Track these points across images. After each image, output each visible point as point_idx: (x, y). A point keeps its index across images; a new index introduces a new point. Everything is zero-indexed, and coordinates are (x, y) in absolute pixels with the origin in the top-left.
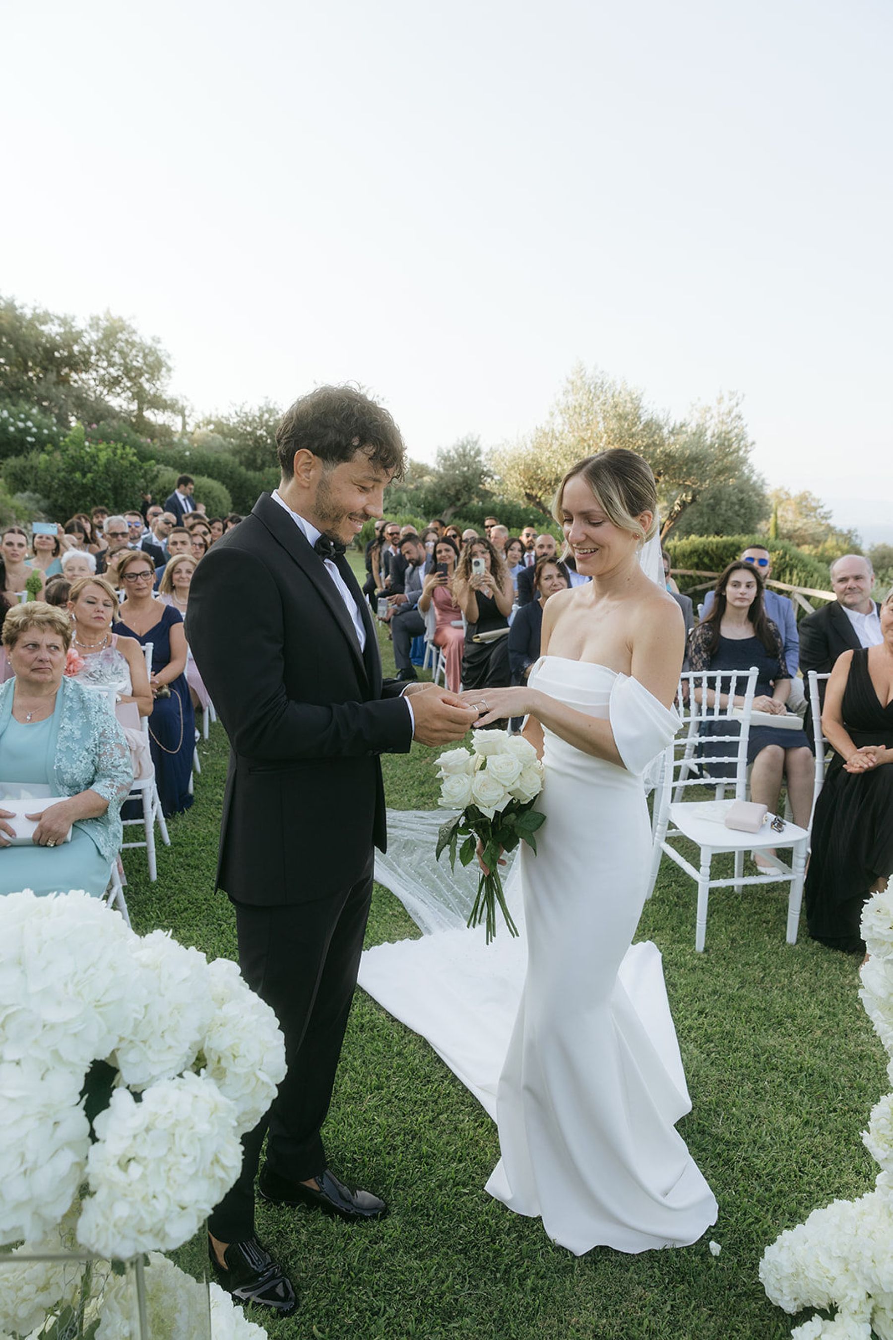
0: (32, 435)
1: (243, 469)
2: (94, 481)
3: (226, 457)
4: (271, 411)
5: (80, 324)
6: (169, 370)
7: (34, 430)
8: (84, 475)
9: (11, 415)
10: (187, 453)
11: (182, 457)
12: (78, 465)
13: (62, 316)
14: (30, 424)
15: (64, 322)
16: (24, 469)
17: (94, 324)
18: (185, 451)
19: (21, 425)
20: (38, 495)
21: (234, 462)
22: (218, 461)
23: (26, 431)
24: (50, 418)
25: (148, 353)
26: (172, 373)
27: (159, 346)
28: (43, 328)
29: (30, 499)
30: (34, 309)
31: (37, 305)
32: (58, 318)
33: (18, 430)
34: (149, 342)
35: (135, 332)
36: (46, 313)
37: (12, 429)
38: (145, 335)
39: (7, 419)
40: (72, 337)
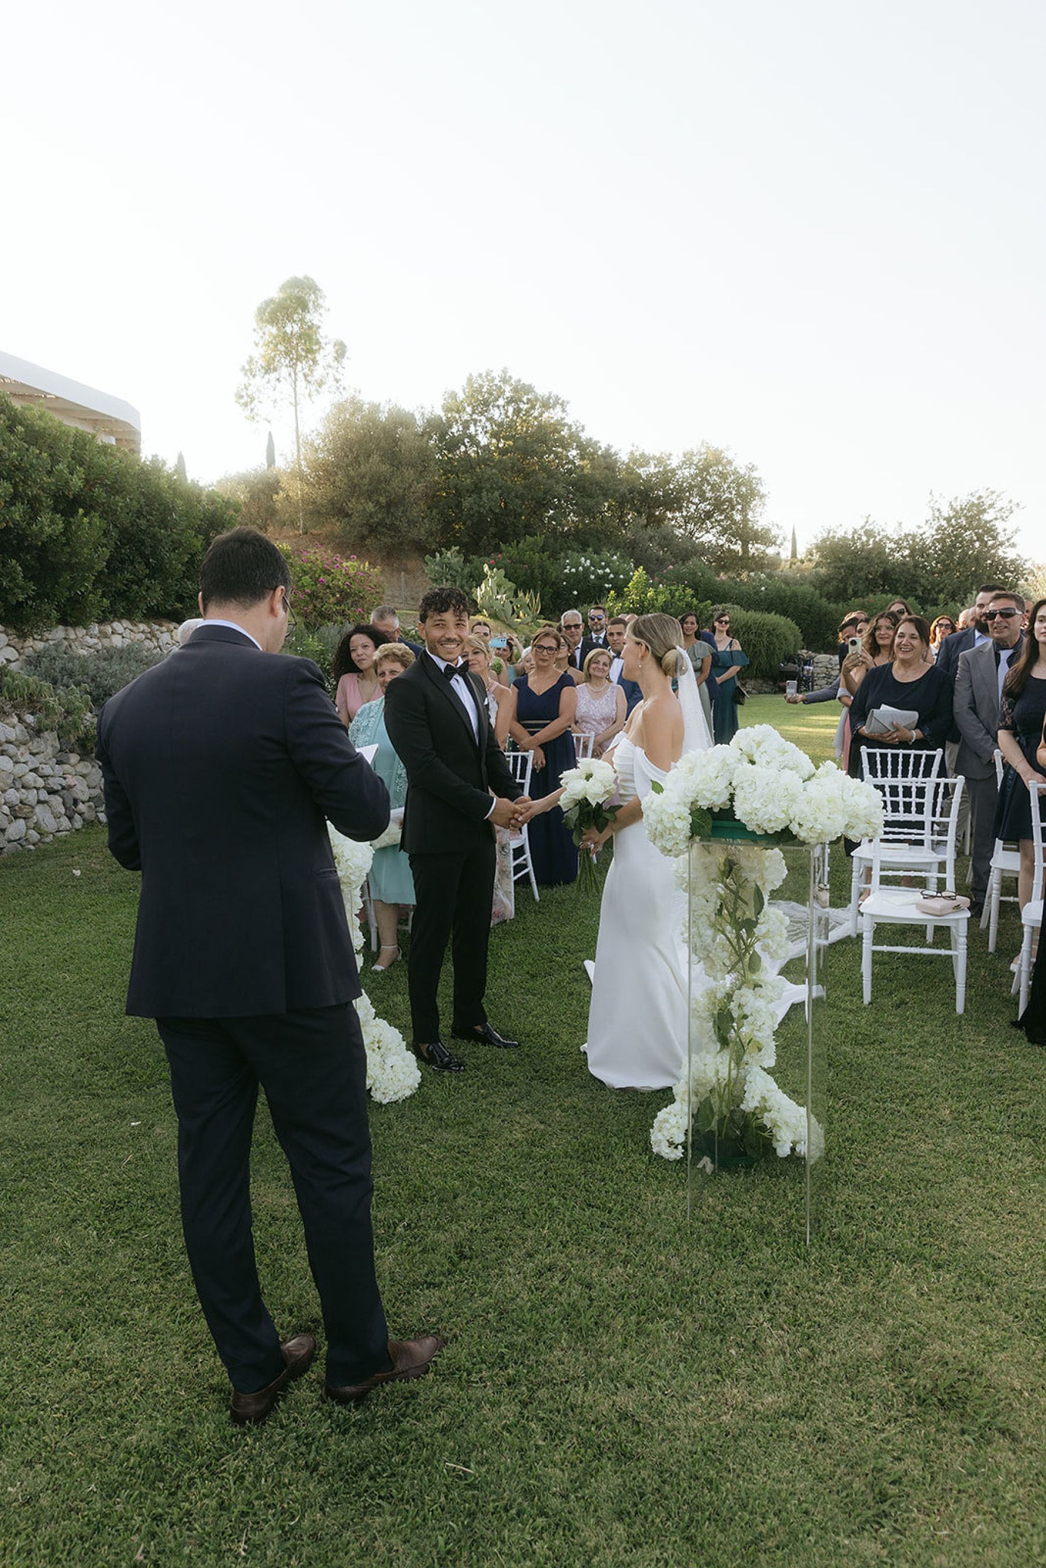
0: (609, 581)
1: (824, 601)
3: (808, 588)
4: (869, 534)
5: (674, 463)
6: (762, 497)
7: (612, 576)
9: (592, 564)
10: (763, 589)
11: (757, 593)
13: (658, 455)
14: (608, 570)
15: (660, 461)
17: (687, 461)
18: (761, 586)
19: (600, 572)
21: (813, 594)
22: (795, 595)
23: (604, 578)
24: (628, 564)
25: (740, 482)
26: (767, 501)
27: (755, 474)
28: (641, 471)
30: (632, 453)
31: (634, 449)
32: (654, 458)
33: (598, 577)
34: (742, 472)
35: (730, 463)
36: (643, 455)
37: (593, 577)
38: (740, 464)
39: (589, 568)
40: (667, 475)
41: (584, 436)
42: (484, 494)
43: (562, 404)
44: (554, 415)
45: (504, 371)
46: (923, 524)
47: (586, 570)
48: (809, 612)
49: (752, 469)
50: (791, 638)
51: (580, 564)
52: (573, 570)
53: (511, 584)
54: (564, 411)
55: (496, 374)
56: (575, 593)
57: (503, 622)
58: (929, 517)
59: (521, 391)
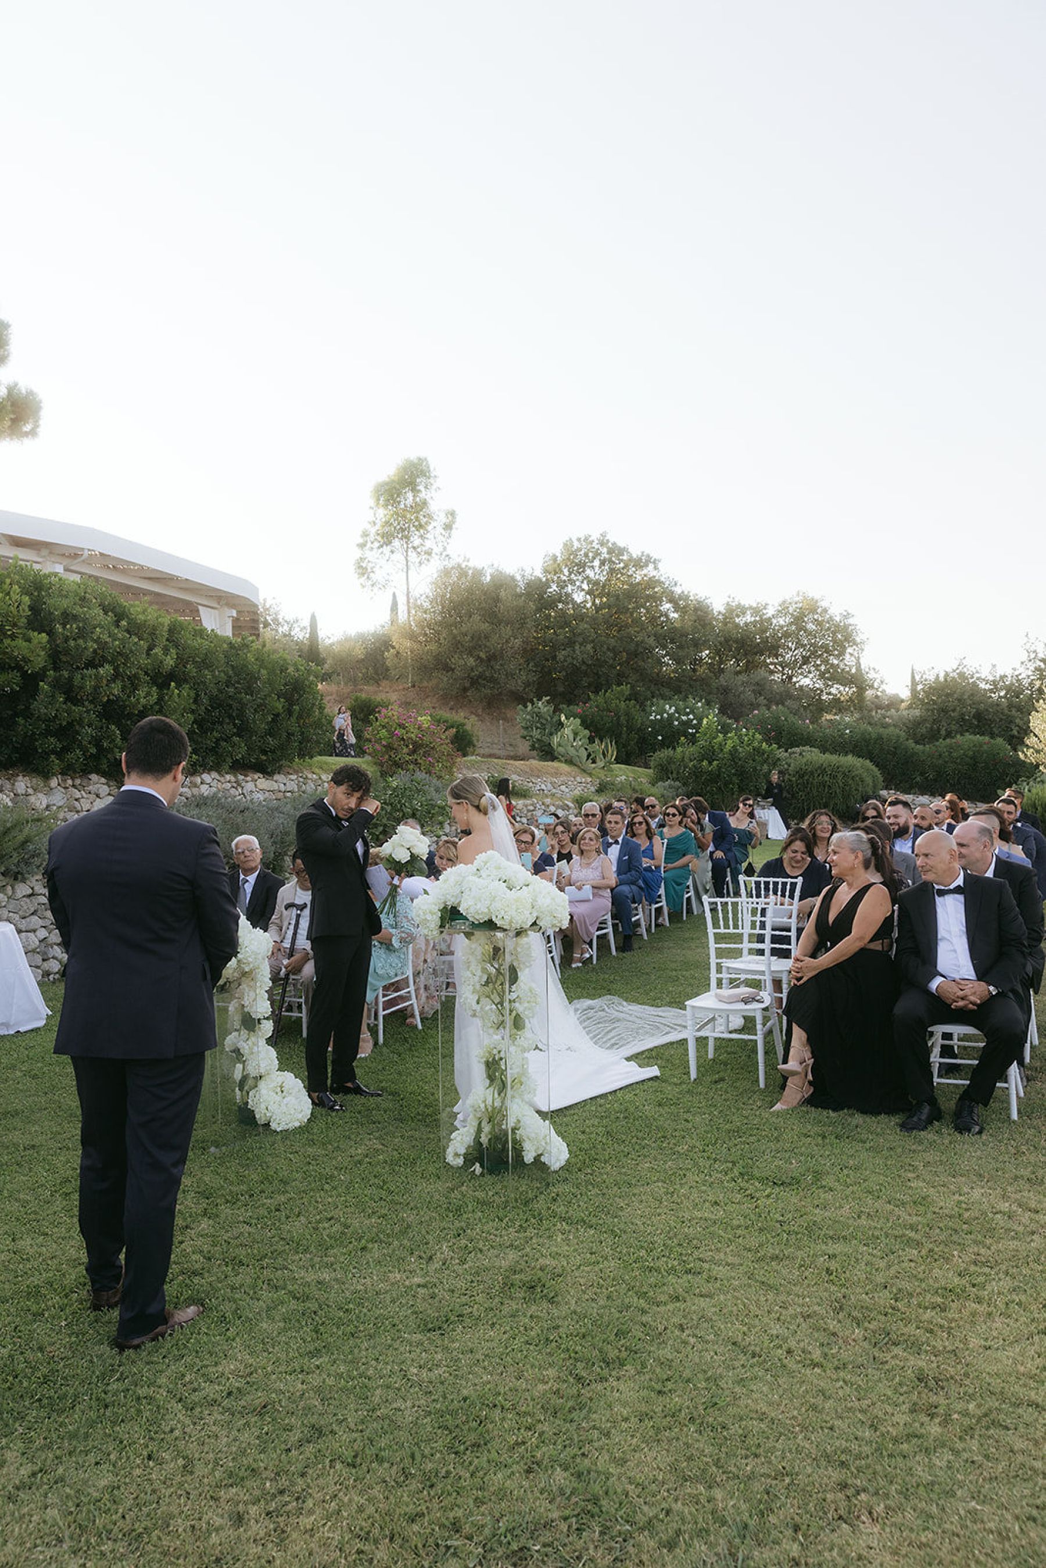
0: (691, 727)
1: (911, 743)
2: (719, 768)
4: (963, 676)
5: (770, 612)
6: (858, 643)
7: (695, 722)
8: (710, 763)
9: (676, 711)
10: (848, 731)
11: (842, 735)
12: (709, 754)
13: (755, 605)
14: (691, 717)
15: (756, 611)
16: (670, 760)
17: (783, 610)
18: (846, 728)
19: (684, 718)
20: (677, 783)
22: (880, 737)
23: (686, 724)
24: (713, 710)
25: (836, 629)
27: (851, 621)
28: (738, 620)
29: (670, 787)
30: (727, 604)
32: (751, 608)
33: (683, 723)
34: (838, 619)
35: (825, 611)
36: (739, 606)
37: (676, 723)
38: (836, 612)
39: (673, 714)
40: (764, 624)
41: (678, 590)
42: (577, 647)
43: (654, 562)
44: (650, 571)
45: (603, 535)
46: (1018, 665)
47: (671, 716)
48: (895, 754)
49: (848, 615)
50: (869, 780)
51: (665, 711)
52: (658, 717)
53: (587, 732)
54: (656, 568)
55: (595, 536)
56: (660, 738)
57: (579, 767)
58: (1025, 658)
59: (616, 551)
